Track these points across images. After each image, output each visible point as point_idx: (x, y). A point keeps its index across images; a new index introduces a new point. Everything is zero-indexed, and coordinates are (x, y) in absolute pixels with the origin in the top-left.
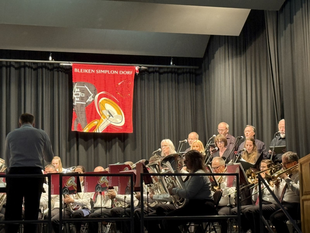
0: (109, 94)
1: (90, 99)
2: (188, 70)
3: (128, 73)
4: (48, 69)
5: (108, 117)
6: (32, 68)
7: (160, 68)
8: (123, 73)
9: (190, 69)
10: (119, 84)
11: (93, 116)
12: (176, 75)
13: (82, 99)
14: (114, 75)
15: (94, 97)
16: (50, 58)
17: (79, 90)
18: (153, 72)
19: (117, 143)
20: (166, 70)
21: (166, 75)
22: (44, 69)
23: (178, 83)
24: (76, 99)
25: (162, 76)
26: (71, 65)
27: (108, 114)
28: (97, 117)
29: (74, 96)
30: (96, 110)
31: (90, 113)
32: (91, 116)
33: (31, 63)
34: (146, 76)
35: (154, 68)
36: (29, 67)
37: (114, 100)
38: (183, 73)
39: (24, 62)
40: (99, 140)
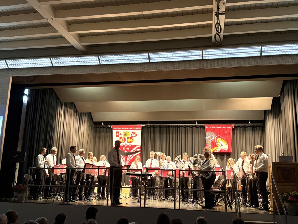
0: (221, 136)
1: (213, 139)
2: (258, 125)
3: (229, 127)
4: (197, 127)
5: (221, 146)
6: (190, 127)
7: (245, 125)
8: (227, 127)
9: (260, 125)
10: (225, 132)
11: (214, 146)
12: (253, 128)
13: (209, 138)
14: (223, 129)
15: (215, 138)
16: (197, 123)
17: (208, 135)
18: (242, 127)
19: (226, 157)
20: (248, 126)
21: (248, 128)
22: (195, 127)
23: (254, 131)
24: (207, 139)
25: (246, 128)
26: (205, 125)
27: (221, 145)
28: (216, 146)
29: (206, 137)
30: (215, 143)
31: (213, 144)
32: (213, 145)
33: (190, 125)
34: (238, 128)
35: (242, 125)
36: (189, 127)
37: (223, 139)
38: (257, 127)
39: (187, 125)
40: (218, 155)
